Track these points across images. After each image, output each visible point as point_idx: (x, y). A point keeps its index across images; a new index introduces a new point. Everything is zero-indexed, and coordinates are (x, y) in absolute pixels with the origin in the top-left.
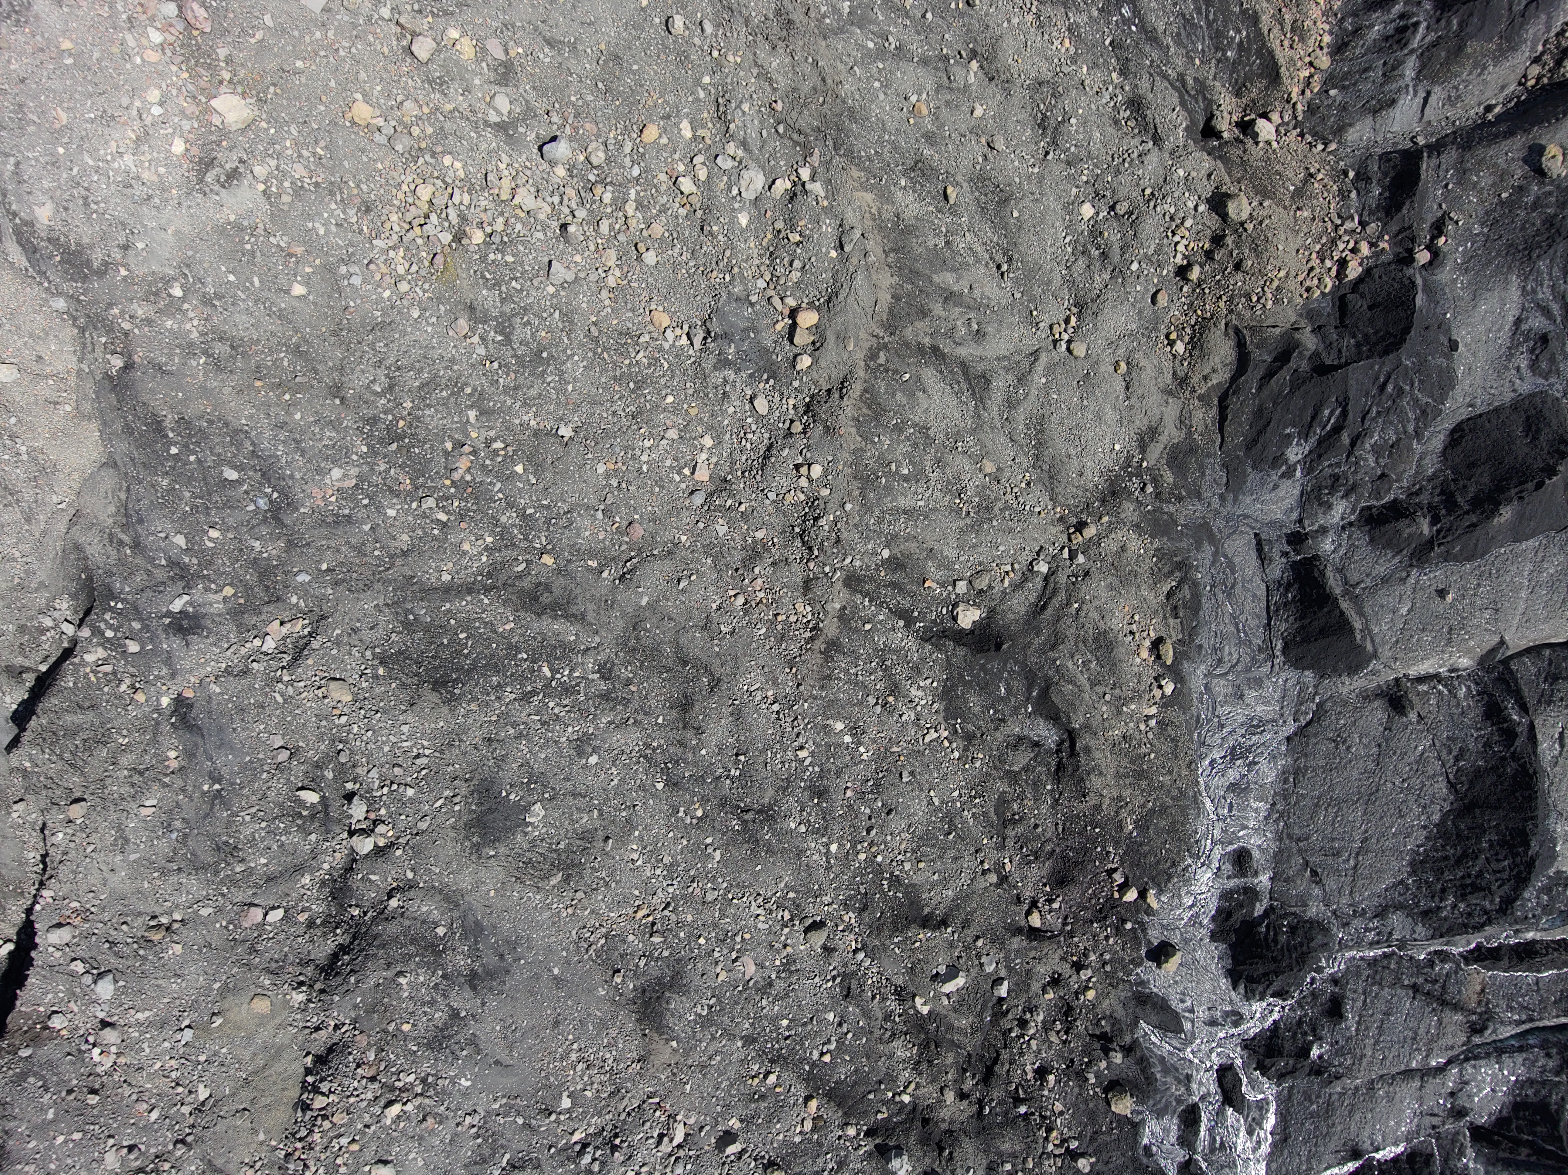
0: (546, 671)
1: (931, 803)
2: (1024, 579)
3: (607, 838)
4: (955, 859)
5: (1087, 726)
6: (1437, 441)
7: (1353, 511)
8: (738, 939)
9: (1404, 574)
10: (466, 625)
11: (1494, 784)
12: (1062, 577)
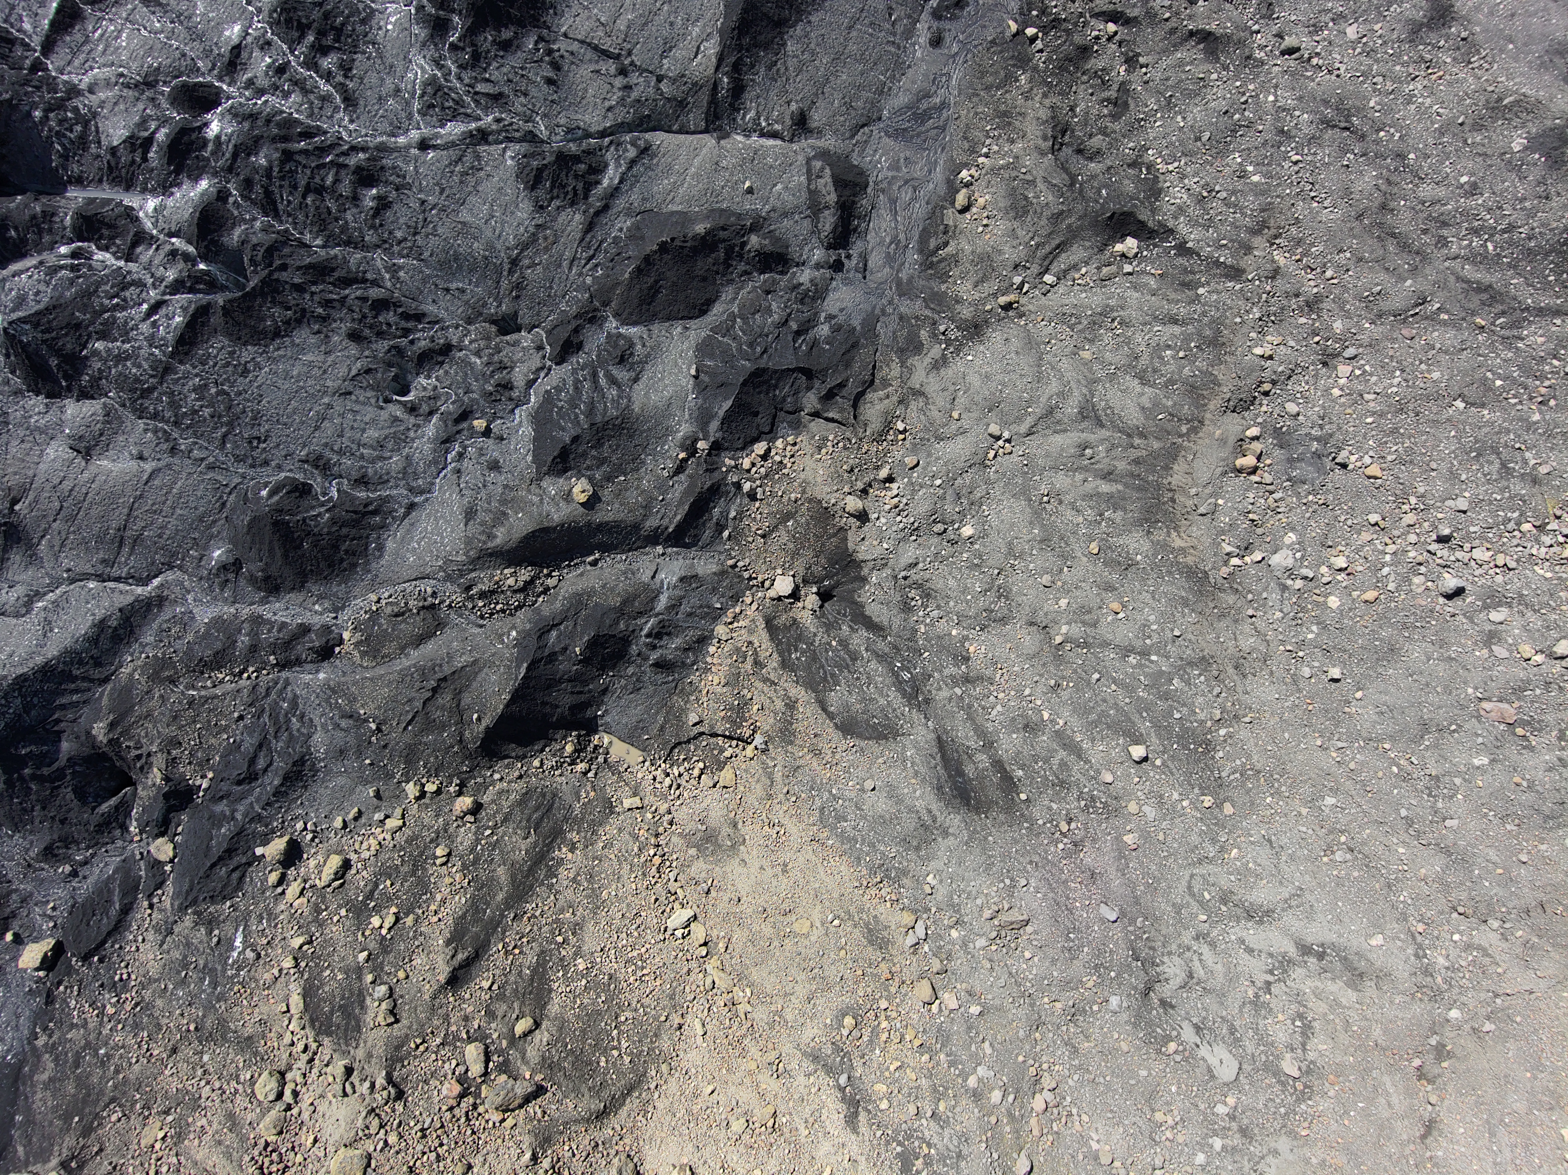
0: (1490, 246)
1: (1184, 118)
2: (1066, 272)
3: (1461, 124)
4: (1167, 79)
5: (1043, 154)
6: (717, 309)
7: (795, 273)
8: (1358, 50)
9: (772, 214)
10: (1547, 286)
11: (760, 34)
12: (1035, 269)
